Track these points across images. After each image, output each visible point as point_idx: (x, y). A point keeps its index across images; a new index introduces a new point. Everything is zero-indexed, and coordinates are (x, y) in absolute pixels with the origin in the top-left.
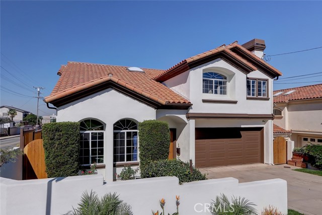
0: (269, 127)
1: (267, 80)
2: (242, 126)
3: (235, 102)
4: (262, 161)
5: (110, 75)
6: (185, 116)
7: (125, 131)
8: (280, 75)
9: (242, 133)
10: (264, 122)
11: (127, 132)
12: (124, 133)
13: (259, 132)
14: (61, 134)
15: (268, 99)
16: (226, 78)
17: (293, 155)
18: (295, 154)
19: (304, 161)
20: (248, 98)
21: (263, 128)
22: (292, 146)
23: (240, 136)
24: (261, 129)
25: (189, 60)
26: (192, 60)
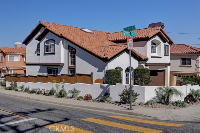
0: (168, 70)
1: (168, 46)
2: (159, 69)
3: (161, 57)
6: (144, 64)
8: (173, 43)
9: (158, 72)
10: (166, 67)
13: (163, 72)
15: (168, 55)
16: (155, 45)
17: (176, 83)
20: (165, 55)
21: (165, 70)
22: (175, 78)
23: (157, 75)
26: (150, 37)
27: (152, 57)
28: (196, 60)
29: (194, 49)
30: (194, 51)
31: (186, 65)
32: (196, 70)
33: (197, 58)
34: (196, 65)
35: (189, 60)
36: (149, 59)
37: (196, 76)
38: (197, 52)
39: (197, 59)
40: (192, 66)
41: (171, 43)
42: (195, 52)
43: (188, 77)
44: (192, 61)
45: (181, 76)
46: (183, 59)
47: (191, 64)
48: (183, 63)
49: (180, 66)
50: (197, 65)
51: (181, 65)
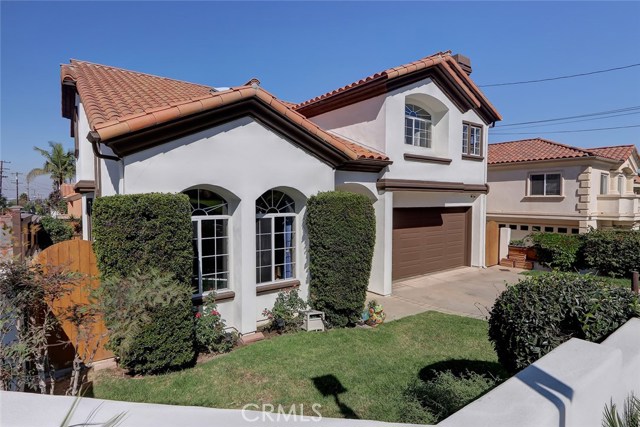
0: (480, 207)
1: (481, 127)
2: (447, 205)
3: (447, 162)
4: (468, 263)
5: (254, 85)
6: (374, 184)
7: (272, 216)
8: (499, 120)
9: (443, 216)
10: (474, 198)
11: (276, 218)
12: (270, 219)
13: (464, 215)
14: (158, 224)
15: (480, 159)
16: (429, 118)
17: (510, 250)
18: (512, 247)
19: (528, 259)
20: (464, 157)
21: (470, 207)
22: (506, 235)
23: (439, 223)
24: (467, 209)
25: (391, 74)
26: (395, 74)
27: (408, 157)
28: (578, 181)
29: (570, 149)
30: (570, 154)
31: (545, 196)
32: (576, 209)
33: (582, 173)
34: (577, 195)
35: (555, 179)
36: (391, 163)
37: (575, 228)
38: (581, 155)
39: (581, 177)
40: (563, 198)
41: (489, 116)
42: (574, 155)
43: (551, 229)
44: (564, 181)
45: (530, 228)
46: (536, 179)
47: (559, 192)
48: (536, 190)
49: (526, 200)
50: (580, 196)
51: (529, 195)
